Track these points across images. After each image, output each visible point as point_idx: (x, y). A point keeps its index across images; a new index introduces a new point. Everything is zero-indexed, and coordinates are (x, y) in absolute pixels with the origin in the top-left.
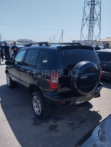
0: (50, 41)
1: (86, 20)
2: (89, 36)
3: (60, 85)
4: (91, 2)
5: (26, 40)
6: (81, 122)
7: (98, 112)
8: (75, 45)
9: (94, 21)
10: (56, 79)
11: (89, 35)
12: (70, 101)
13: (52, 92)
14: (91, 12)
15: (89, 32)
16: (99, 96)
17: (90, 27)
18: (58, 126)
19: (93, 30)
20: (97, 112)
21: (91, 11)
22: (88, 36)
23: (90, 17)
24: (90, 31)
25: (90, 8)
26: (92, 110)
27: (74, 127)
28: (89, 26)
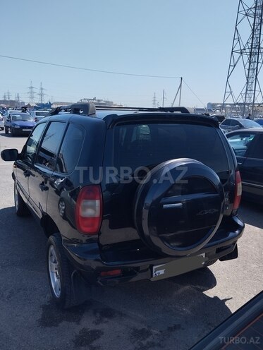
0: (154, 104)
1: (241, 53)
2: (246, 93)
3: (106, 222)
4: (253, 10)
5: (99, 101)
6: (170, 329)
7: (227, 303)
8: (175, 112)
9: (260, 56)
10: (93, 207)
11: (247, 90)
12: (137, 269)
13: (84, 241)
14: (253, 33)
15: (247, 83)
16: (234, 255)
17: (251, 71)
18: (103, 334)
19: (256, 78)
20: (226, 300)
21: (253, 30)
22: (244, 91)
23: (250, 45)
24: (250, 80)
25: (252, 22)
26: (210, 293)
27: (144, 343)
28: (247, 67)
